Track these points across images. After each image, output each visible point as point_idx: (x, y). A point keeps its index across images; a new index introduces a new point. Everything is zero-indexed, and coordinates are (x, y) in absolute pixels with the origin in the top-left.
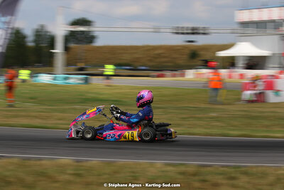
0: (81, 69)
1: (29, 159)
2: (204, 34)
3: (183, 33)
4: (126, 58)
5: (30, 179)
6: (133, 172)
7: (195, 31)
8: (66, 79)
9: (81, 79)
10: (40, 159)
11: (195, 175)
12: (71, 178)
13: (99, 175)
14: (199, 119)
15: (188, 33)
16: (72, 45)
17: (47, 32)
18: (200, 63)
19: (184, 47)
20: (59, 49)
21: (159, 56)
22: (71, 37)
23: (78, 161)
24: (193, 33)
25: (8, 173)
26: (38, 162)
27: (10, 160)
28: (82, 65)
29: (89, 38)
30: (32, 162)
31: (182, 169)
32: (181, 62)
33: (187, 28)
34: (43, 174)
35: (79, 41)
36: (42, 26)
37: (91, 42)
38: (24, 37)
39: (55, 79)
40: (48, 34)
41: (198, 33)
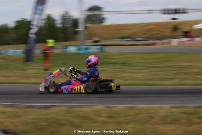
0: (96, 42)
1: (73, 107)
2: (184, 13)
3: (168, 13)
4: (127, 32)
5: (76, 121)
6: (150, 114)
7: (177, 11)
8: (87, 49)
9: (98, 49)
10: (81, 107)
11: (193, 113)
12: (106, 119)
13: (125, 116)
14: (186, 74)
15: (172, 13)
16: (89, 25)
17: (70, 16)
18: (181, 34)
19: (168, 23)
20: (81, 28)
21: (151, 30)
22: (89, 19)
23: (109, 107)
24: (176, 13)
25: (60, 118)
26: (80, 109)
27: (60, 108)
28: (97, 39)
29: (101, 20)
30: (76, 109)
31: (184, 110)
32: (166, 34)
33: (172, 10)
34: (85, 118)
35: (93, 22)
36: (67, 12)
37: (102, 22)
38: (54, 20)
39: (79, 49)
40: (71, 18)
41: (179, 13)
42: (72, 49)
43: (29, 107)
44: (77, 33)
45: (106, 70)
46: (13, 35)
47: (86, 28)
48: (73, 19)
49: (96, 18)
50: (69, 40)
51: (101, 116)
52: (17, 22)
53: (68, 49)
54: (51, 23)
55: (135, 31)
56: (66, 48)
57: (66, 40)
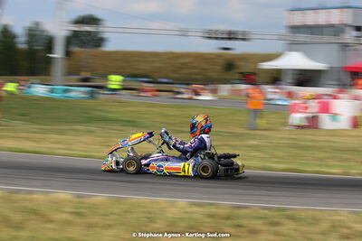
0: (86, 80)
2: (244, 39)
3: (216, 38)
4: (143, 67)
5: (17, 217)
6: (149, 213)
7: (232, 36)
8: (66, 91)
9: (86, 93)
10: (31, 193)
11: (227, 218)
13: (106, 215)
15: (223, 38)
16: (75, 49)
17: (46, 31)
18: (237, 76)
19: (217, 56)
20: (58, 54)
21: (185, 66)
22: (73, 39)
24: (230, 39)
26: (28, 197)
28: (87, 75)
29: (98, 41)
31: (212, 210)
32: (213, 75)
33: (222, 32)
34: (35, 213)
35: (84, 44)
36: (37, 24)
37: (99, 46)
38: (14, 37)
39: (52, 91)
40: (45, 33)
41: (236, 39)
42: (40, 90)
45: (91, 132)
48: (47, 36)
49: (88, 38)
51: (62, 212)
53: (32, 89)
54: (9, 40)
55: (157, 65)
56: (29, 87)
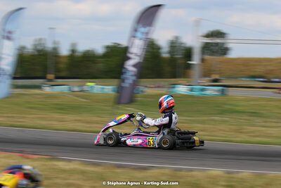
0: (216, 81)
1: (180, 170)
4: (259, 70)
8: (202, 90)
9: (218, 91)
16: (207, 57)
17: (182, 43)
20: (196, 61)
22: (206, 48)
23: (229, 173)
27: (162, 171)
28: (216, 77)
29: (224, 50)
30: (184, 173)
34: (196, 186)
35: (213, 53)
36: (177, 38)
37: (225, 54)
38: (159, 48)
39: (191, 90)
40: (183, 45)
42: (182, 89)
43: (119, 167)
44: (189, 67)
45: (226, 121)
46: (101, 66)
47: (203, 60)
48: (185, 47)
49: (217, 48)
50: (179, 77)
51: (219, 185)
52: (108, 47)
53: (176, 89)
54: (155, 50)
56: (174, 87)
57: (174, 76)
